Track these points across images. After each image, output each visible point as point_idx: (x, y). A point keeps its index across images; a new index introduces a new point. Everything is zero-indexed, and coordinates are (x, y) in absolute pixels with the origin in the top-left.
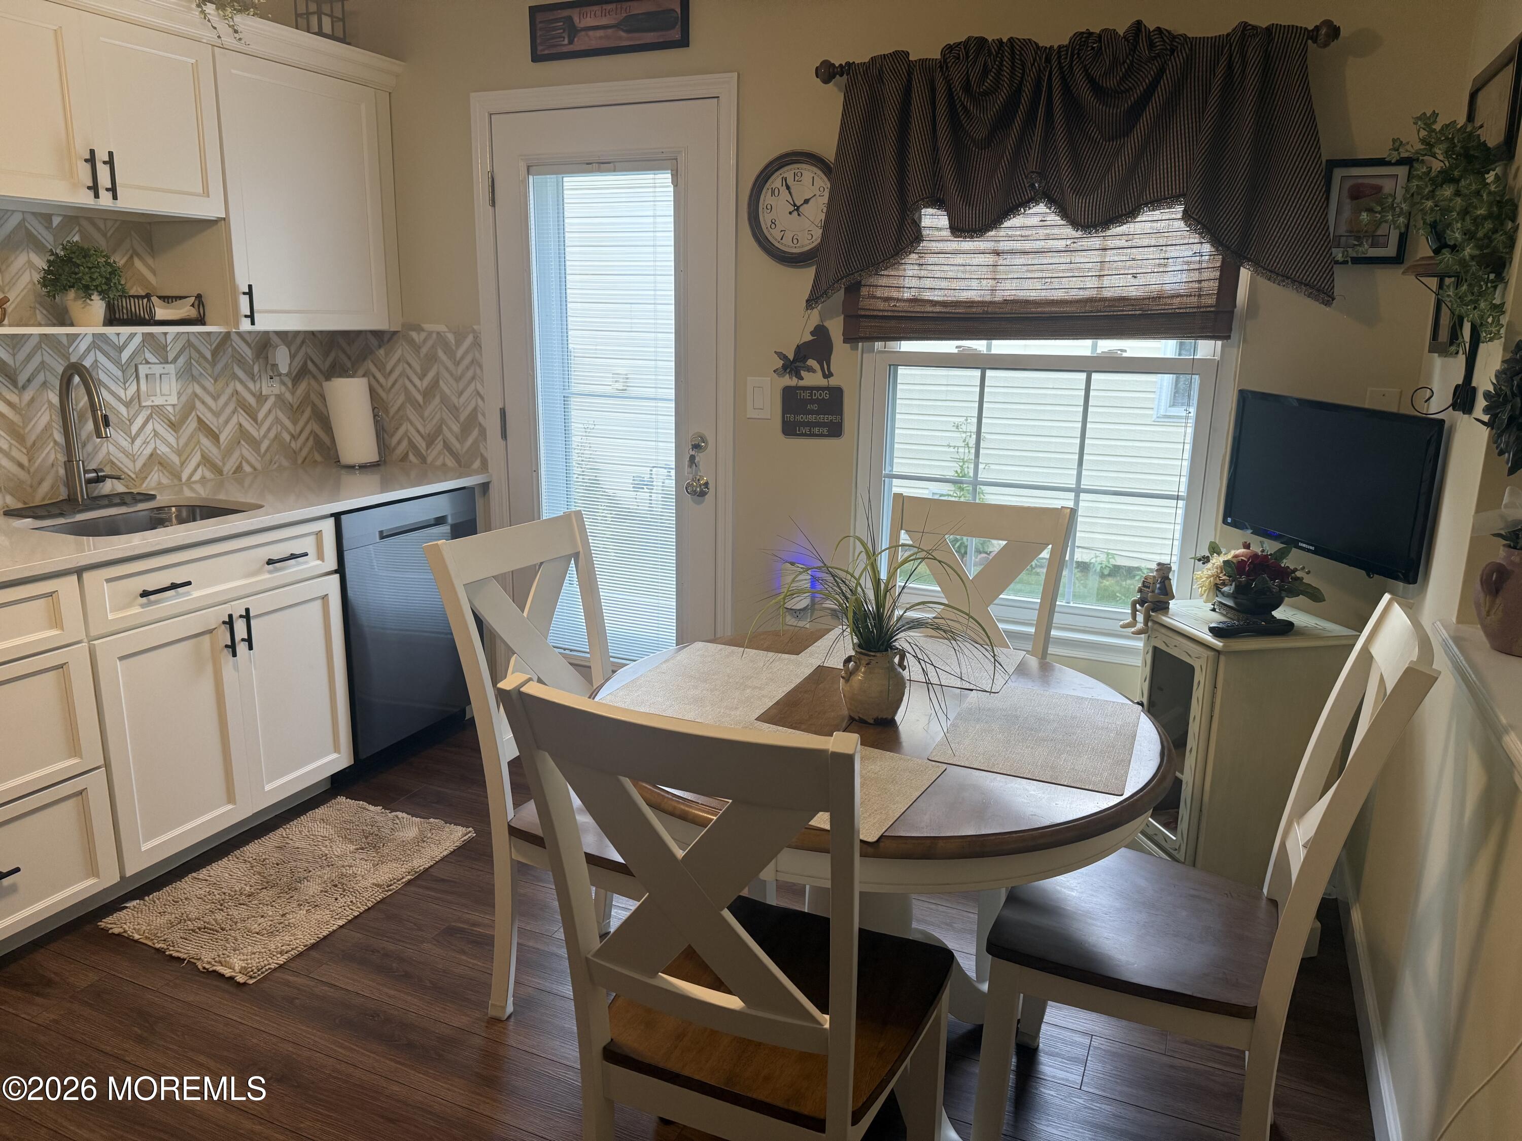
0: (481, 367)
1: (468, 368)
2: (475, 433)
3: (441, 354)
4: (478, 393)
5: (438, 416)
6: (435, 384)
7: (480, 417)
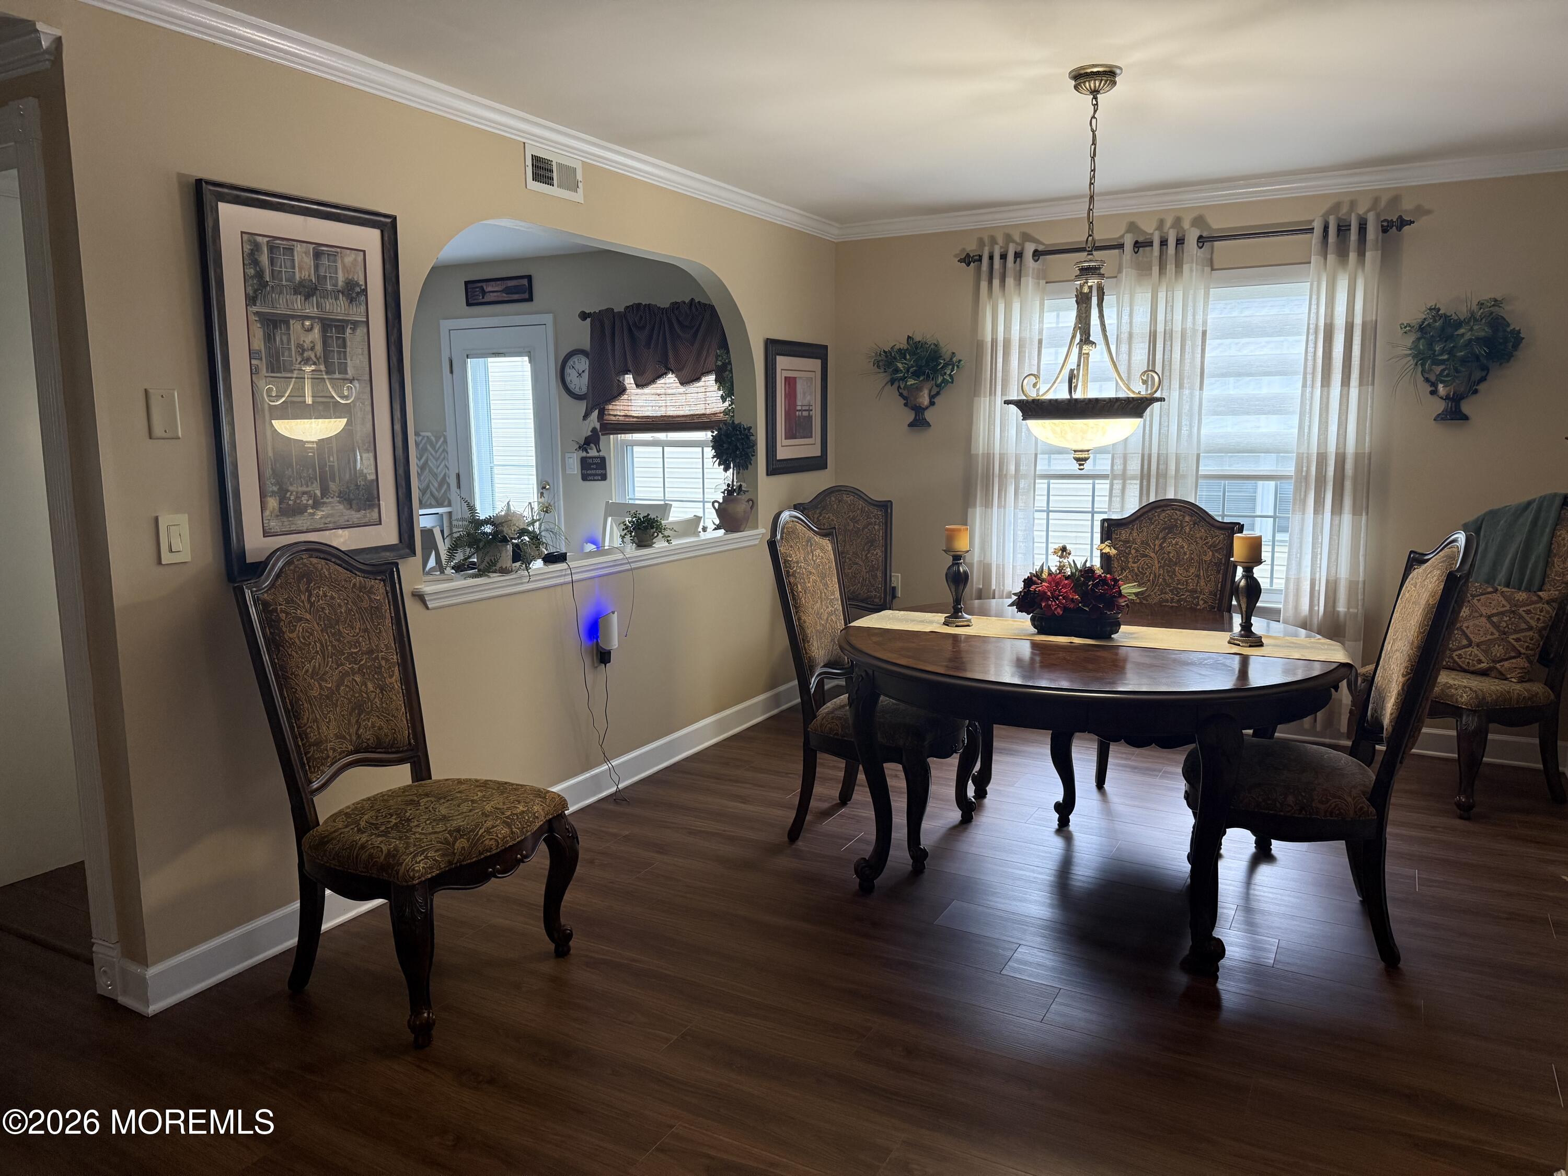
0: (447, 453)
1: (441, 454)
2: (445, 486)
3: (429, 447)
4: (446, 466)
5: (427, 480)
6: (426, 462)
7: (447, 478)
